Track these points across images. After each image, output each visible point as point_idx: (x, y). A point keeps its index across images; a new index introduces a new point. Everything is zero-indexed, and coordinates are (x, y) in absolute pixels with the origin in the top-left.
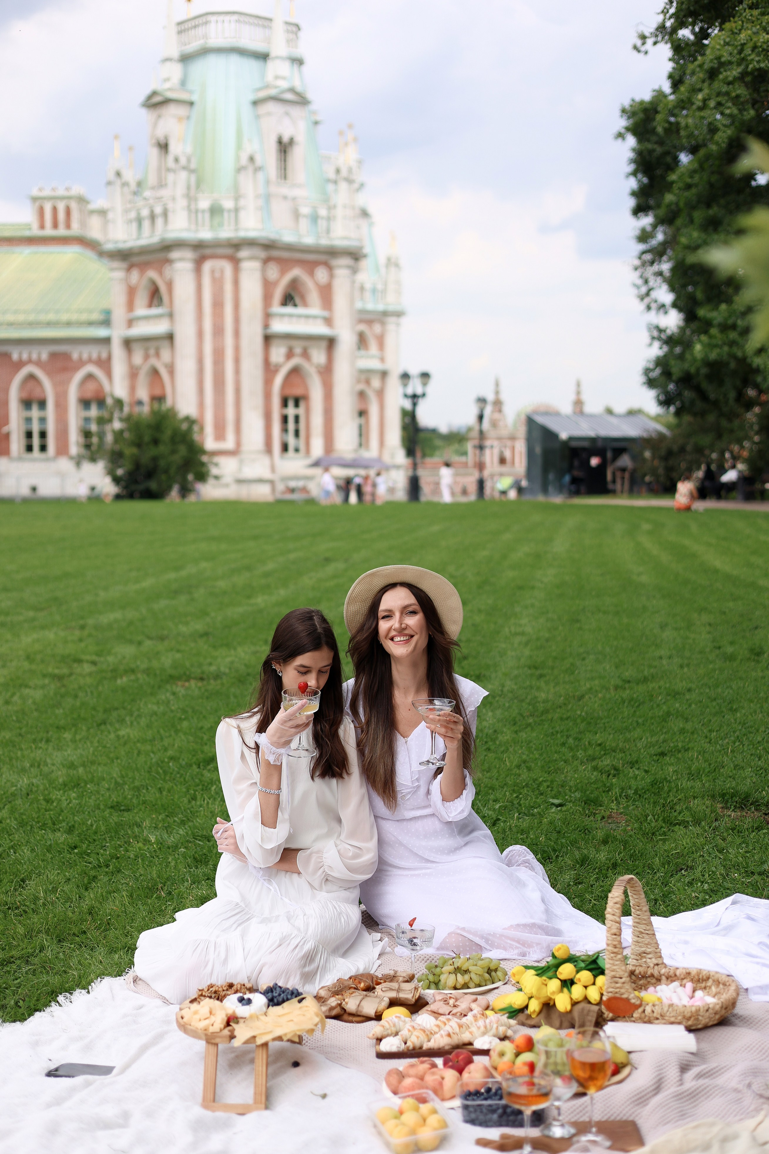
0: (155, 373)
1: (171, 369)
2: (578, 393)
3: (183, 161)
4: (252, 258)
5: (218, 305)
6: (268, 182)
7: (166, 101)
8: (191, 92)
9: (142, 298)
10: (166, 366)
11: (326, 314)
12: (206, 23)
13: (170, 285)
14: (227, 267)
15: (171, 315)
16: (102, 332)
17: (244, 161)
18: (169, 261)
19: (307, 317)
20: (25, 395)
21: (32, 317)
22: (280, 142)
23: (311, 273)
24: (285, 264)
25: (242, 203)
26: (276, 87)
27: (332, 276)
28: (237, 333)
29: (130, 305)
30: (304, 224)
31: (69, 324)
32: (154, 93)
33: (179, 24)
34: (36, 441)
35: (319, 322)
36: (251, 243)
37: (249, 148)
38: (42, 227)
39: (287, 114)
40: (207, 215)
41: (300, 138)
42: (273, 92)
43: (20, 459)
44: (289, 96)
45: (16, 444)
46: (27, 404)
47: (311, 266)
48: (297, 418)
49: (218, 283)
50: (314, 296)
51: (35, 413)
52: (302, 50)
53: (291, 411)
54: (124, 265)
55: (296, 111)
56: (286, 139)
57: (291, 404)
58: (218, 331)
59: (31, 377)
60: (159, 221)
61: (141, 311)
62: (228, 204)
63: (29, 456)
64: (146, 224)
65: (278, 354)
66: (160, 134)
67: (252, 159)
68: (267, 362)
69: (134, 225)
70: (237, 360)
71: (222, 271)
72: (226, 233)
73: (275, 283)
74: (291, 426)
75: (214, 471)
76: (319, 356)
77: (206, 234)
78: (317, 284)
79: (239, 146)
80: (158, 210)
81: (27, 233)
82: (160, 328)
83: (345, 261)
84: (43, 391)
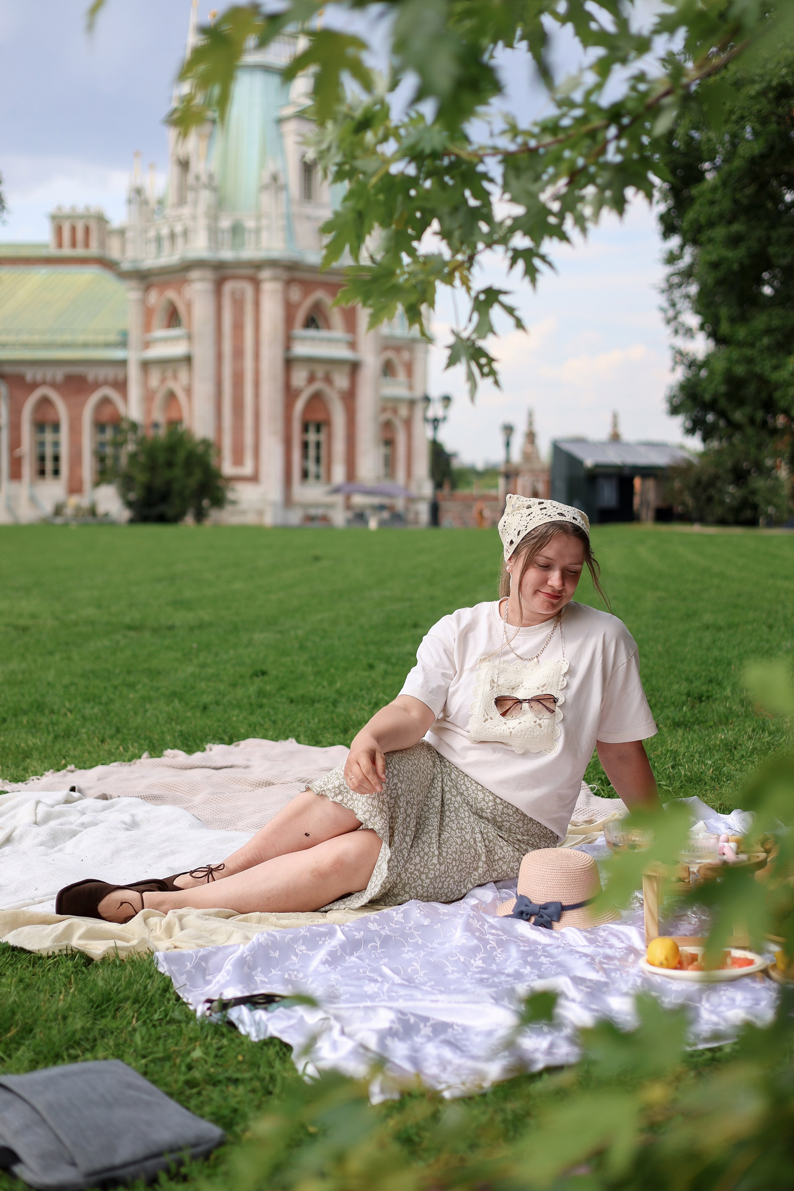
0: (171, 396)
1: (189, 392)
3: (205, 179)
4: (274, 279)
5: (238, 326)
6: (290, 202)
9: (159, 318)
10: (184, 389)
11: (349, 337)
13: (189, 306)
14: (248, 288)
15: (190, 337)
16: (118, 354)
17: (267, 179)
18: (188, 282)
19: (331, 340)
20: (38, 418)
21: (47, 338)
22: (304, 162)
24: (308, 286)
25: (264, 223)
28: (257, 356)
29: (147, 327)
31: (85, 345)
35: (344, 345)
36: (273, 263)
37: (272, 167)
38: (60, 245)
40: (229, 235)
43: (32, 482)
45: (28, 468)
46: (40, 426)
47: (333, 288)
48: (318, 445)
49: (238, 304)
50: (336, 318)
51: (49, 437)
53: (312, 437)
54: (141, 285)
56: (310, 160)
57: (312, 429)
58: (238, 354)
59: (45, 400)
60: (180, 241)
61: (159, 332)
62: (250, 224)
63: (42, 480)
64: (166, 244)
65: (299, 377)
66: (181, 153)
67: (275, 178)
68: (288, 386)
69: (154, 245)
70: (257, 385)
71: (243, 293)
72: (247, 254)
73: (297, 306)
74: (312, 452)
75: (230, 495)
76: (341, 381)
77: (227, 254)
79: (262, 165)
80: (179, 229)
81: (44, 253)
82: (179, 349)
84: (56, 413)
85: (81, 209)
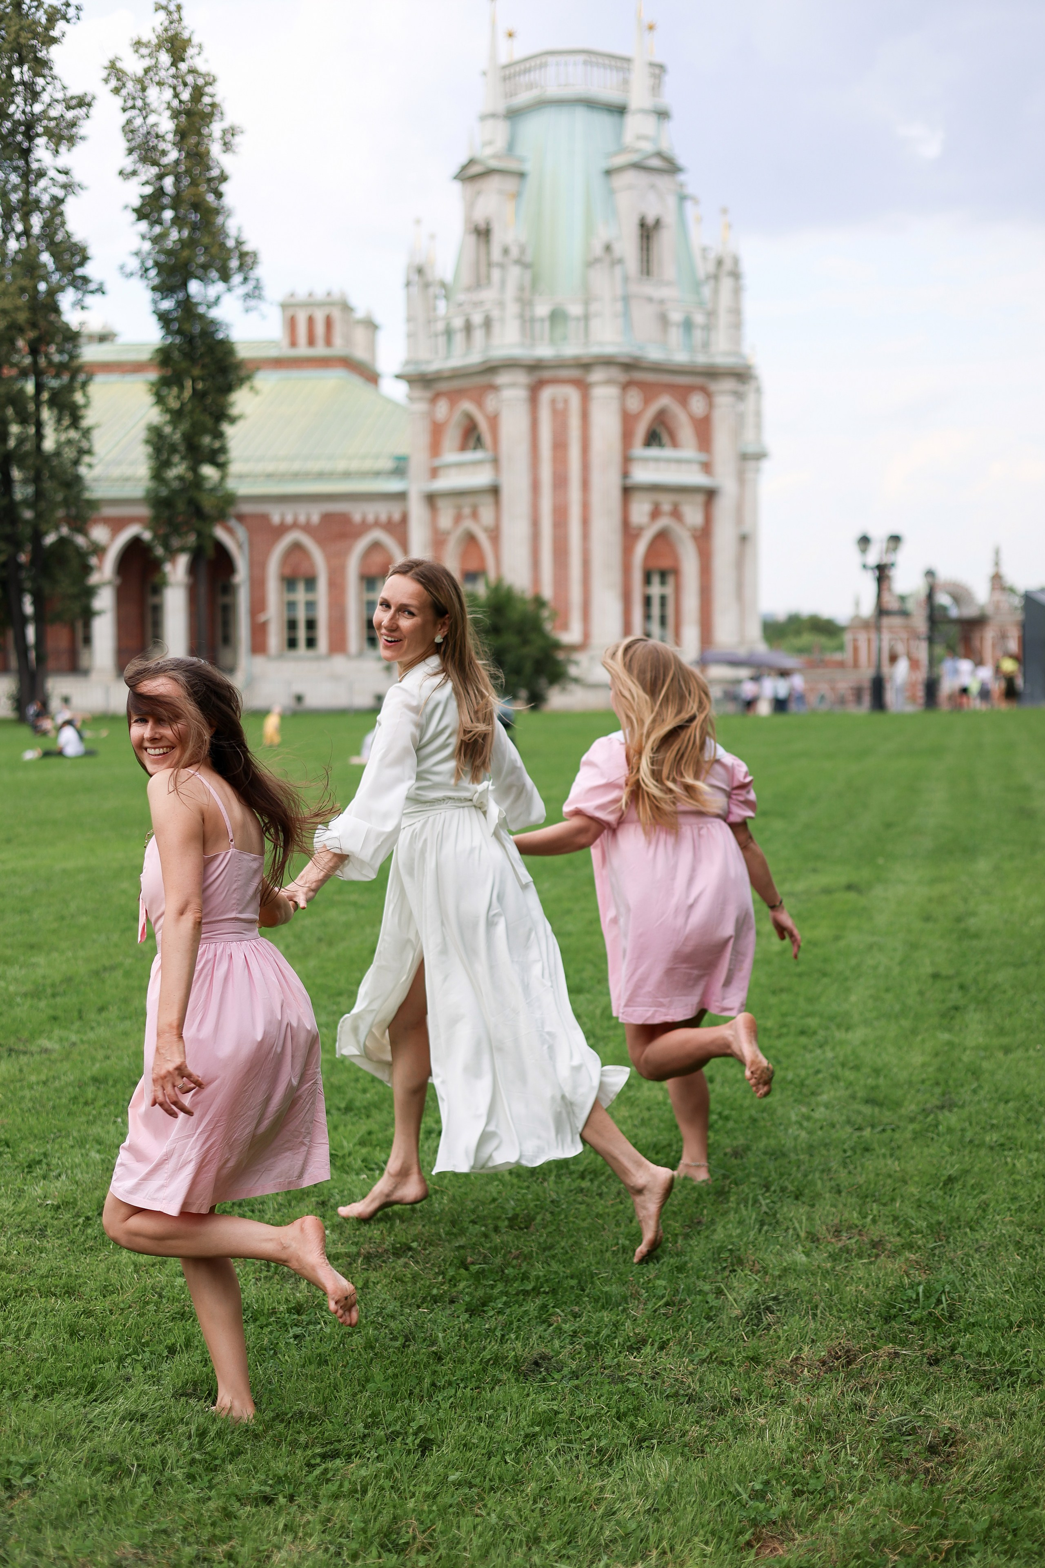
0: (471, 539)
1: (495, 535)
2: (997, 564)
3: (515, 252)
4: (609, 382)
5: (560, 446)
6: (626, 279)
7: (489, 173)
8: (521, 160)
9: (452, 436)
10: (486, 530)
11: (703, 457)
12: (543, 66)
13: (494, 421)
14: (573, 395)
15: (495, 462)
16: (394, 486)
17: (598, 251)
18: (494, 388)
19: (679, 461)
20: (288, 571)
21: (296, 466)
22: (643, 225)
23: (684, 402)
24: (649, 391)
25: (594, 307)
26: (637, 151)
27: (711, 405)
28: (585, 485)
29: (435, 448)
30: (675, 335)
31: (347, 475)
32: (472, 162)
33: (505, 67)
34: (302, 634)
35: (696, 468)
36: (607, 362)
37: (604, 233)
38: (293, 343)
39: (653, 187)
40: (547, 324)
41: (670, 219)
42: (634, 158)
43: (280, 656)
44: (655, 163)
45: (275, 638)
46: (289, 582)
47: (682, 394)
48: (663, 599)
49: (560, 416)
50: (686, 432)
51: (301, 595)
52: (668, 99)
53: (656, 590)
54: (428, 394)
55: (664, 182)
56: (650, 220)
57: (656, 579)
58: (560, 482)
59: (297, 547)
60: (478, 335)
61: (450, 456)
62: (575, 310)
63: (292, 653)
64: (459, 339)
65: (640, 511)
66: (479, 216)
67: (608, 248)
68: (626, 523)
69: (442, 340)
70: (586, 522)
71: (566, 401)
72: (571, 350)
73: (637, 417)
74: (656, 610)
75: (573, 671)
76: (693, 515)
77: (544, 351)
78: (692, 418)
79: (589, 230)
80: (477, 319)
81: (273, 353)
82: (481, 478)
83: (728, 384)
84: (312, 565)
85: (320, 294)
